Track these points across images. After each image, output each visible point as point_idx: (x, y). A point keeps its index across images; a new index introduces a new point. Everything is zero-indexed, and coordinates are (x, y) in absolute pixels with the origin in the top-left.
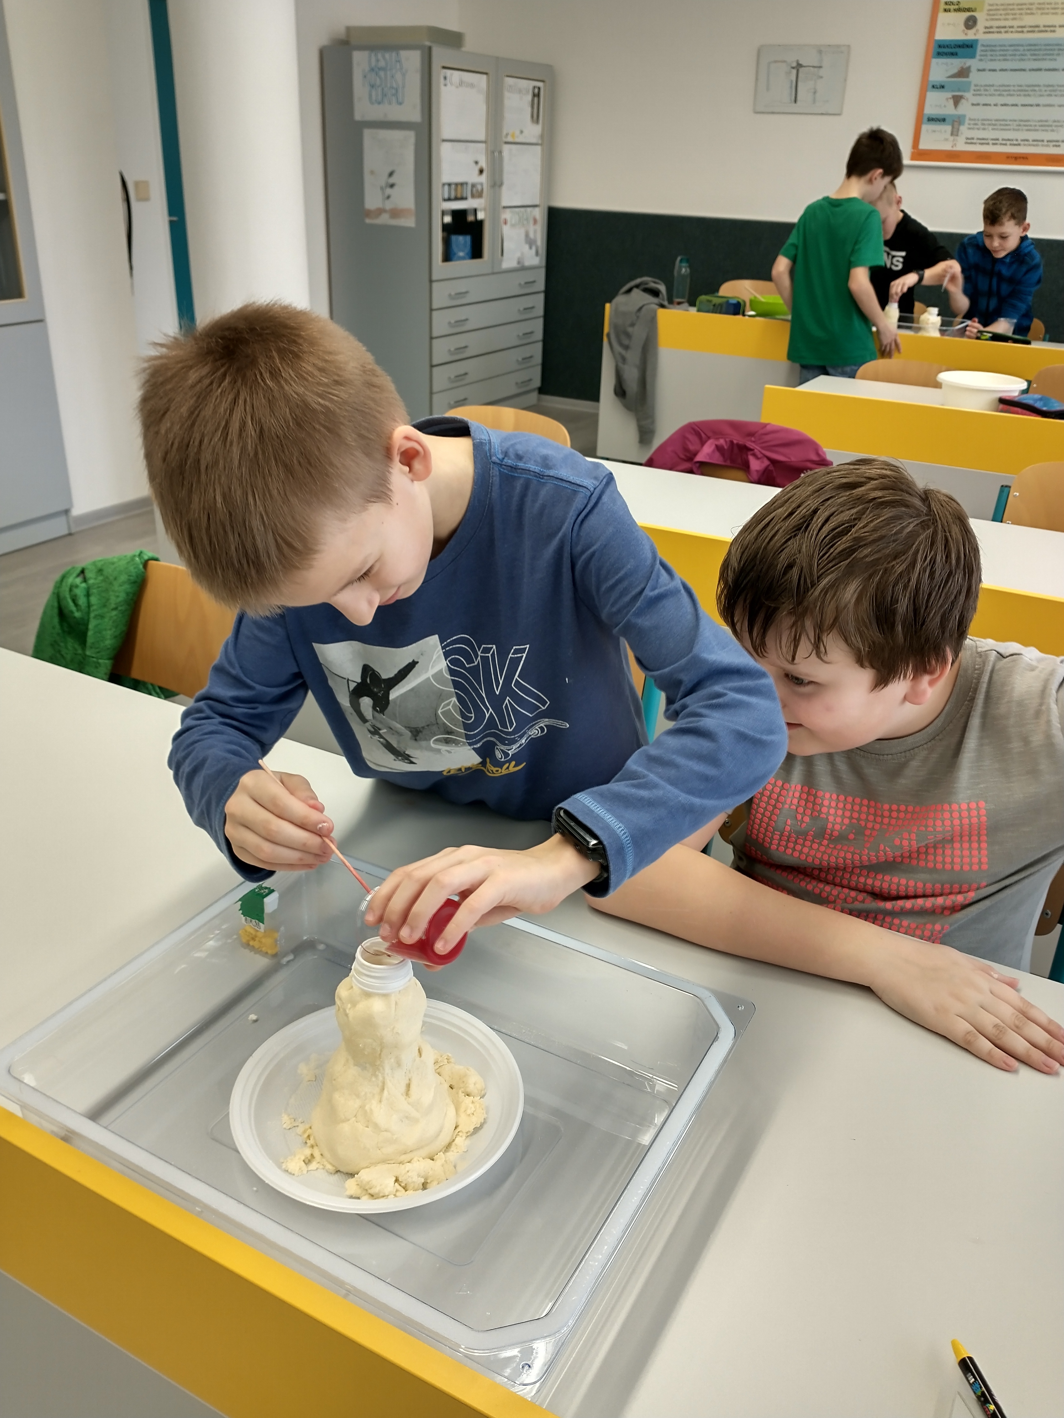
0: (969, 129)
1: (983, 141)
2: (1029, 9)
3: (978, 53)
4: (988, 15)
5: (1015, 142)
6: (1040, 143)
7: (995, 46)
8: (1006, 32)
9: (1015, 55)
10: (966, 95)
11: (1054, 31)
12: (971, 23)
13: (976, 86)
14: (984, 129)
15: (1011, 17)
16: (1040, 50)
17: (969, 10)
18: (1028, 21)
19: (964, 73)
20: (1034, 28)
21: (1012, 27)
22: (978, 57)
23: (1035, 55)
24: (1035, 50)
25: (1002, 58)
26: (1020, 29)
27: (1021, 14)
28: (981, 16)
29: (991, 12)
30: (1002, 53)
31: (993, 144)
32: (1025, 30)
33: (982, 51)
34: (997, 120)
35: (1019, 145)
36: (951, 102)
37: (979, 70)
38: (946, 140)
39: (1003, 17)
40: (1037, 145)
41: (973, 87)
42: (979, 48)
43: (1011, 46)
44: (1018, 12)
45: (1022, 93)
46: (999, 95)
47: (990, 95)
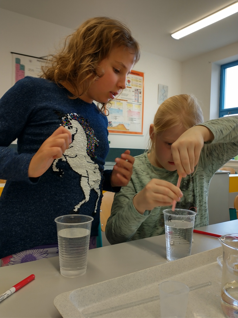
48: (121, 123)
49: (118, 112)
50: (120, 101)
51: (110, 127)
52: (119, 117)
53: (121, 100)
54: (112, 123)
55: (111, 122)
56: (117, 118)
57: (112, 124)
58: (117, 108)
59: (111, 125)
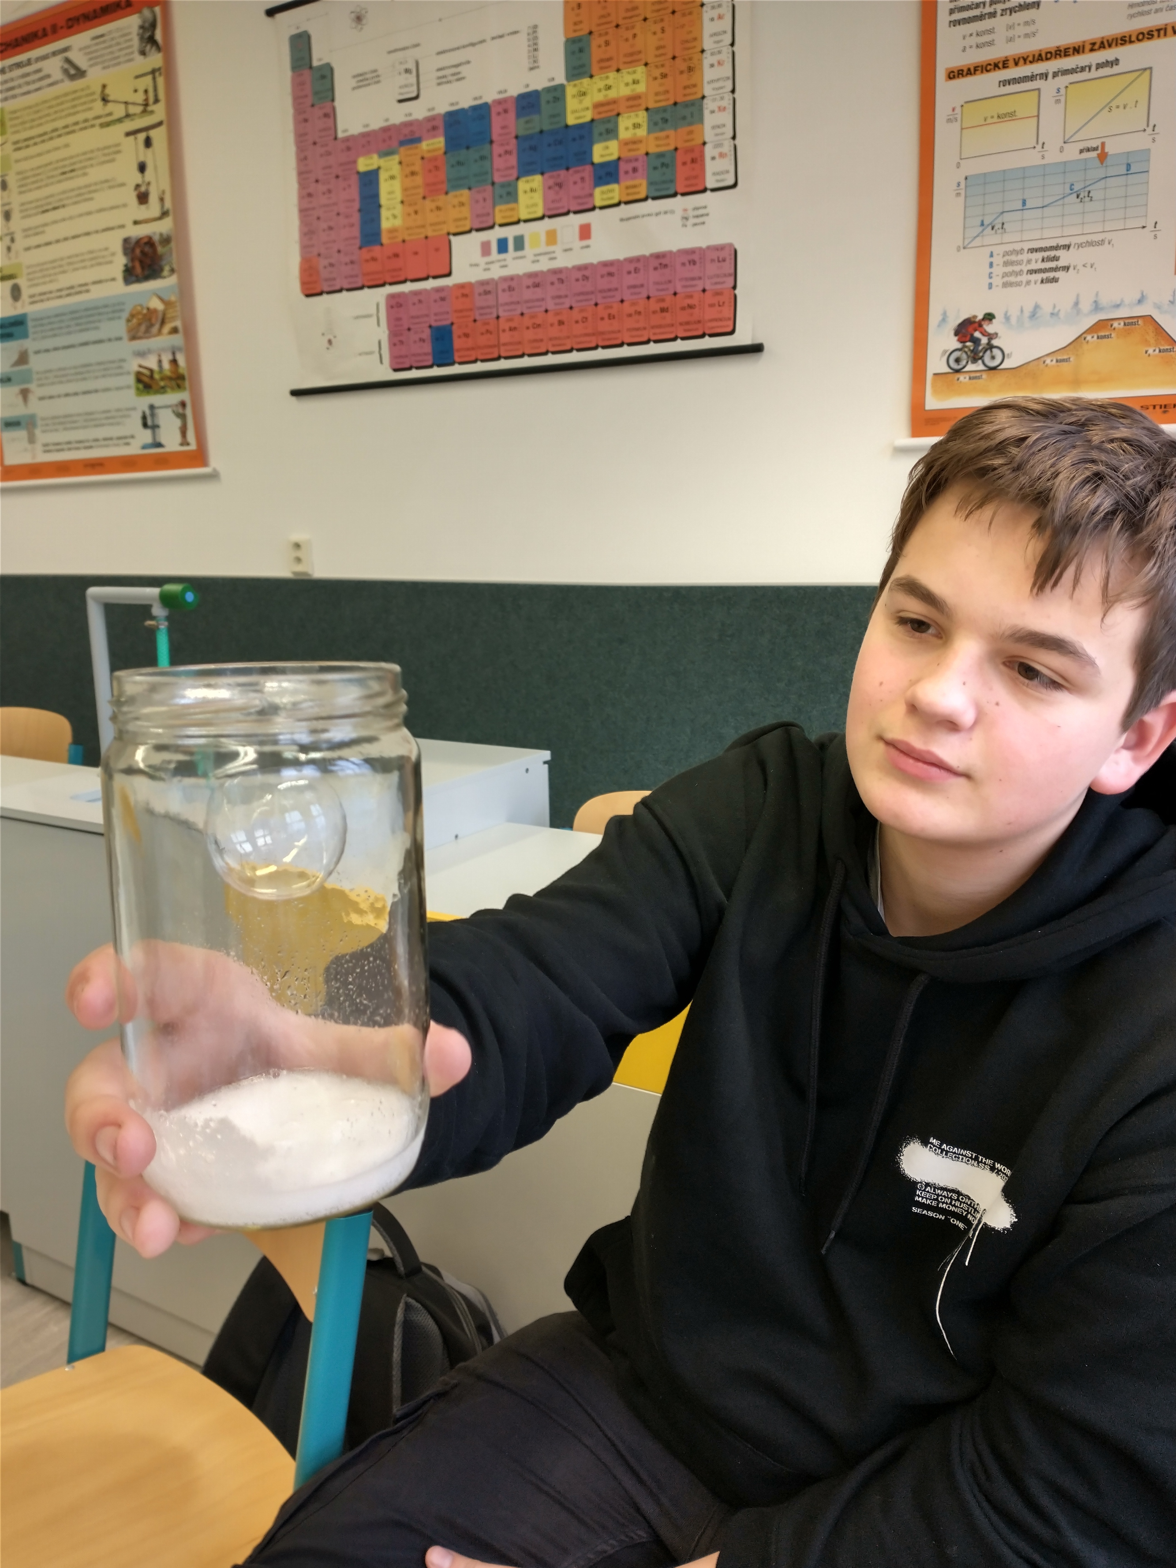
0: (44, 432)
1: (58, 447)
2: (61, 266)
3: (31, 330)
4: (30, 280)
5: (87, 444)
6: (110, 442)
7: (42, 319)
8: (48, 299)
9: (61, 328)
10: (32, 386)
11: (88, 291)
12: (16, 293)
13: (38, 373)
14: (56, 430)
15: (47, 279)
16: (80, 318)
17: (11, 277)
18: (65, 281)
19: (23, 358)
20: (71, 291)
21: (51, 292)
22: (31, 336)
23: (77, 325)
24: (77, 318)
25: (50, 333)
26: (59, 294)
27: (55, 274)
28: (22, 282)
29: (31, 276)
30: (49, 327)
31: (70, 449)
32: (64, 293)
33: (35, 326)
34: (66, 416)
35: (91, 447)
36: (20, 399)
37: (37, 352)
38: (26, 450)
39: (41, 281)
40: (107, 446)
41: (35, 376)
42: (30, 324)
43: (57, 316)
44: (52, 272)
45: (79, 377)
46: (61, 382)
47: (53, 384)
48: (1118, 306)
49: (1083, 195)
50: (1116, 62)
51: (975, 377)
52: (1101, 243)
53: (1124, 40)
54: (990, 328)
55: (989, 317)
56: (1065, 258)
57: (991, 337)
58: (1072, 153)
59: (990, 347)
